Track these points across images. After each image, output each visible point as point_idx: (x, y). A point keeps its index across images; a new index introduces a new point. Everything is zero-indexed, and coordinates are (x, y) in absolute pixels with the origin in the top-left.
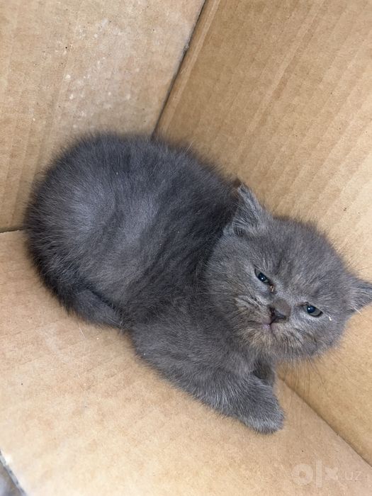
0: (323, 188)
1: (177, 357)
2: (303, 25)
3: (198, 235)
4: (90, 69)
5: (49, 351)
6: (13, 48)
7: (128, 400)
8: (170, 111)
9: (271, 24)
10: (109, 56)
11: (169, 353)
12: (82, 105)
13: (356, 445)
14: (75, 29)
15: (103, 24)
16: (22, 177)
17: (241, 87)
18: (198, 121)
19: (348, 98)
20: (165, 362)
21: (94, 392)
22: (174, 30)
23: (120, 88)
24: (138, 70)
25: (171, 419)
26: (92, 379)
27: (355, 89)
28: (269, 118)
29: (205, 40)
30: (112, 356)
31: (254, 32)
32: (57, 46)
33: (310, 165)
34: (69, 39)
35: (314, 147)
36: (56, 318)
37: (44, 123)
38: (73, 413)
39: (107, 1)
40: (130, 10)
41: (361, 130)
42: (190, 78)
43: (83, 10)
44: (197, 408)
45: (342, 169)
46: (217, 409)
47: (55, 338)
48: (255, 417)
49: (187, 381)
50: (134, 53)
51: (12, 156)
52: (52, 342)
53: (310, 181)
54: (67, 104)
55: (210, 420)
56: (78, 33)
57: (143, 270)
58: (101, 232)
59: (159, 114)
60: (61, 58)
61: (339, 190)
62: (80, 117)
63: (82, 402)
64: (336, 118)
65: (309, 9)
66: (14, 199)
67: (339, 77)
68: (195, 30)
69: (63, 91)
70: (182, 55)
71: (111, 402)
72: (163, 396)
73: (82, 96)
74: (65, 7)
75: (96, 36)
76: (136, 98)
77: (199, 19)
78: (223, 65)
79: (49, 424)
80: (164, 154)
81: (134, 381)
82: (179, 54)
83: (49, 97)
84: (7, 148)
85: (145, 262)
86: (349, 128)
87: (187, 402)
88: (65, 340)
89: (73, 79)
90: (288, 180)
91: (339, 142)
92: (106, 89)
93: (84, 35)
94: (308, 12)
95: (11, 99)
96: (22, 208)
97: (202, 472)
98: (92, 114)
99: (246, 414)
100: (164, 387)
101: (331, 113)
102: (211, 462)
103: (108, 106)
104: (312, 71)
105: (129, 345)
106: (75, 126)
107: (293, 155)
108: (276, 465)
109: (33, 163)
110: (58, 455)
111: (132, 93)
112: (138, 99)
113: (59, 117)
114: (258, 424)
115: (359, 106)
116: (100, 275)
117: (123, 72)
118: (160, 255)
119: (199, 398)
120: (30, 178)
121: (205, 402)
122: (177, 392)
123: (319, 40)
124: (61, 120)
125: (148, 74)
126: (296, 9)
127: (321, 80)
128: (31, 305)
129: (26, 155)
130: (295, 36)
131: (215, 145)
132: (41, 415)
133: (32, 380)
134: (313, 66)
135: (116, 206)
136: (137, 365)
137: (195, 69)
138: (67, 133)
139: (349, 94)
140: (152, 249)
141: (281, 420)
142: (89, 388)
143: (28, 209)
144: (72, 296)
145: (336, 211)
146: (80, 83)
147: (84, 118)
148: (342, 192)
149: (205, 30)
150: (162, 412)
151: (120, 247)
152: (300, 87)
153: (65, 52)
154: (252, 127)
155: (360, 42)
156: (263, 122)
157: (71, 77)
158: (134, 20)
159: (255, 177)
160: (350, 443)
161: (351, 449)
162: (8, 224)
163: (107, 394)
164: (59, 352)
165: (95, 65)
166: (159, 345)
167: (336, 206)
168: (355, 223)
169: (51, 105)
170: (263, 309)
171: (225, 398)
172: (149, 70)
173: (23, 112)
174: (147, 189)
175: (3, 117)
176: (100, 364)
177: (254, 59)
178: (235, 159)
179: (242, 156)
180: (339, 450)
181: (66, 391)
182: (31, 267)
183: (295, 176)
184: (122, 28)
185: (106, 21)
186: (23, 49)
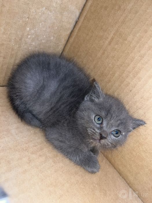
0: (124, 81)
1: (61, 141)
2: (122, 17)
3: (73, 97)
4: (37, 27)
5: (12, 135)
6: (7, 17)
7: (40, 156)
8: (69, 45)
9: (110, 15)
10: (45, 22)
11: (58, 140)
12: (33, 40)
13: (127, 180)
14: (32, 11)
15: (43, 9)
16: (7, 66)
17: (96, 38)
18: (79, 50)
19: (136, 48)
20: (56, 143)
21: (27, 152)
22: (72, 13)
23: (49, 34)
24: (56, 28)
25: (56, 164)
26: (28, 147)
27: (139, 45)
28: (106, 52)
29: (84, 18)
30: (36, 139)
31: (103, 18)
32: (24, 17)
33: (119, 72)
34: (29, 14)
35: (121, 65)
36: (17, 123)
37: (18, 46)
38: (19, 159)
39: (45, 1)
40: (54, 5)
41: (139, 61)
42: (77, 32)
43: (35, 4)
44: (67, 161)
45: (131, 75)
46: (75, 162)
47: (15, 130)
48: (89, 167)
49: (64, 151)
50: (55, 21)
51: (4, 58)
52: (13, 131)
53: (119, 78)
54: (27, 39)
55: (71, 166)
56: (33, 12)
57: (50, 108)
58: (36, 92)
59: (64, 45)
60: (26, 21)
61: (129, 83)
62: (32, 45)
63: (23, 155)
64: (131, 55)
65: (124, 11)
66: (4, 75)
67: (133, 39)
68: (81, 14)
69: (26, 34)
70: (75, 23)
71: (34, 156)
72: (54, 155)
73: (33, 37)
74: (28, 2)
75: (40, 14)
76: (55, 39)
77: (83, 10)
78: (90, 29)
79: (9, 162)
80: (63, 63)
81: (44, 149)
82: (74, 23)
83: (20, 36)
84: (2, 55)
85: (51, 105)
86: (135, 59)
87: (63, 158)
88: (19, 131)
89: (30, 30)
90: (111, 77)
91: (131, 64)
92: (43, 34)
93: (35, 13)
94: (124, 12)
95: (5, 36)
96: (7, 78)
97: (65, 185)
98: (37, 44)
99: (85, 165)
100: (55, 152)
101: (129, 53)
102: (69, 181)
103: (43, 41)
104: (123, 36)
105: (43, 135)
106: (30, 48)
107: (113, 67)
108: (94, 185)
109: (12, 61)
110: (11, 174)
111: (54, 37)
112: (56, 39)
113: (24, 44)
114: (90, 170)
115: (139, 52)
116: (34, 108)
117: (50, 28)
118: (57, 102)
119: (68, 157)
120: (11, 67)
121: (70, 159)
122: (60, 155)
123: (127, 24)
124: (24, 45)
125: (61, 30)
126: (119, 10)
127: (126, 40)
128: (7, 116)
129: (10, 58)
130: (118, 21)
131: (85, 60)
132: (6, 159)
133: (4, 145)
134: (124, 34)
135: (43, 82)
136: (46, 143)
137: (79, 29)
138: (27, 51)
139: (136, 46)
140: (55, 100)
141: (99, 169)
142: (26, 150)
143: (9, 79)
144: (23, 115)
145: (127, 91)
146: (33, 31)
147: (34, 45)
148: (130, 84)
149: (84, 14)
150: (53, 161)
151: (42, 98)
152: (118, 41)
153: (27, 19)
154: (99, 55)
155: (142, 26)
156: (103, 53)
157: (29, 29)
158: (56, 9)
159: (99, 75)
160: (125, 180)
161: (125, 182)
162: (1, 84)
163: (32, 153)
164: (16, 135)
165: (39, 25)
166: (55, 136)
167: (128, 89)
168: (134, 96)
169: (21, 39)
170: (98, 134)
171: (78, 159)
172: (61, 28)
173: (10, 41)
174: (55, 77)
175: (1, 43)
176: (31, 141)
177: (102, 28)
178: (92, 67)
179: (94, 66)
180: (120, 182)
181: (17, 150)
182: (9, 102)
183: (113, 76)
184: (51, 11)
185: (44, 8)
186: (10, 17)
